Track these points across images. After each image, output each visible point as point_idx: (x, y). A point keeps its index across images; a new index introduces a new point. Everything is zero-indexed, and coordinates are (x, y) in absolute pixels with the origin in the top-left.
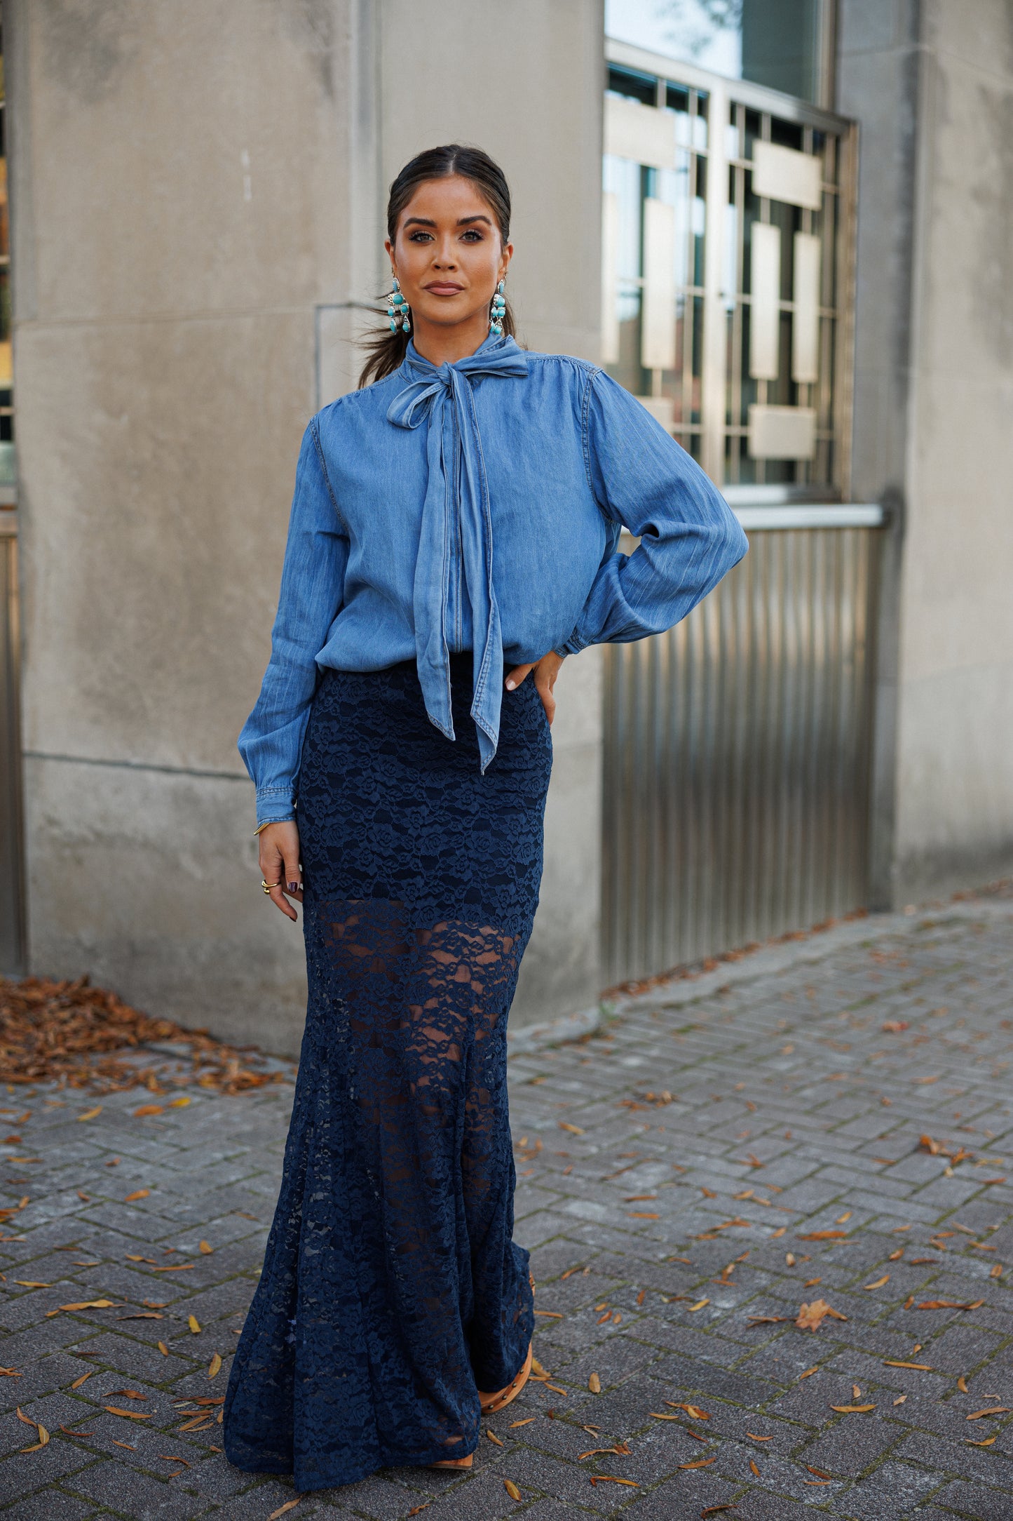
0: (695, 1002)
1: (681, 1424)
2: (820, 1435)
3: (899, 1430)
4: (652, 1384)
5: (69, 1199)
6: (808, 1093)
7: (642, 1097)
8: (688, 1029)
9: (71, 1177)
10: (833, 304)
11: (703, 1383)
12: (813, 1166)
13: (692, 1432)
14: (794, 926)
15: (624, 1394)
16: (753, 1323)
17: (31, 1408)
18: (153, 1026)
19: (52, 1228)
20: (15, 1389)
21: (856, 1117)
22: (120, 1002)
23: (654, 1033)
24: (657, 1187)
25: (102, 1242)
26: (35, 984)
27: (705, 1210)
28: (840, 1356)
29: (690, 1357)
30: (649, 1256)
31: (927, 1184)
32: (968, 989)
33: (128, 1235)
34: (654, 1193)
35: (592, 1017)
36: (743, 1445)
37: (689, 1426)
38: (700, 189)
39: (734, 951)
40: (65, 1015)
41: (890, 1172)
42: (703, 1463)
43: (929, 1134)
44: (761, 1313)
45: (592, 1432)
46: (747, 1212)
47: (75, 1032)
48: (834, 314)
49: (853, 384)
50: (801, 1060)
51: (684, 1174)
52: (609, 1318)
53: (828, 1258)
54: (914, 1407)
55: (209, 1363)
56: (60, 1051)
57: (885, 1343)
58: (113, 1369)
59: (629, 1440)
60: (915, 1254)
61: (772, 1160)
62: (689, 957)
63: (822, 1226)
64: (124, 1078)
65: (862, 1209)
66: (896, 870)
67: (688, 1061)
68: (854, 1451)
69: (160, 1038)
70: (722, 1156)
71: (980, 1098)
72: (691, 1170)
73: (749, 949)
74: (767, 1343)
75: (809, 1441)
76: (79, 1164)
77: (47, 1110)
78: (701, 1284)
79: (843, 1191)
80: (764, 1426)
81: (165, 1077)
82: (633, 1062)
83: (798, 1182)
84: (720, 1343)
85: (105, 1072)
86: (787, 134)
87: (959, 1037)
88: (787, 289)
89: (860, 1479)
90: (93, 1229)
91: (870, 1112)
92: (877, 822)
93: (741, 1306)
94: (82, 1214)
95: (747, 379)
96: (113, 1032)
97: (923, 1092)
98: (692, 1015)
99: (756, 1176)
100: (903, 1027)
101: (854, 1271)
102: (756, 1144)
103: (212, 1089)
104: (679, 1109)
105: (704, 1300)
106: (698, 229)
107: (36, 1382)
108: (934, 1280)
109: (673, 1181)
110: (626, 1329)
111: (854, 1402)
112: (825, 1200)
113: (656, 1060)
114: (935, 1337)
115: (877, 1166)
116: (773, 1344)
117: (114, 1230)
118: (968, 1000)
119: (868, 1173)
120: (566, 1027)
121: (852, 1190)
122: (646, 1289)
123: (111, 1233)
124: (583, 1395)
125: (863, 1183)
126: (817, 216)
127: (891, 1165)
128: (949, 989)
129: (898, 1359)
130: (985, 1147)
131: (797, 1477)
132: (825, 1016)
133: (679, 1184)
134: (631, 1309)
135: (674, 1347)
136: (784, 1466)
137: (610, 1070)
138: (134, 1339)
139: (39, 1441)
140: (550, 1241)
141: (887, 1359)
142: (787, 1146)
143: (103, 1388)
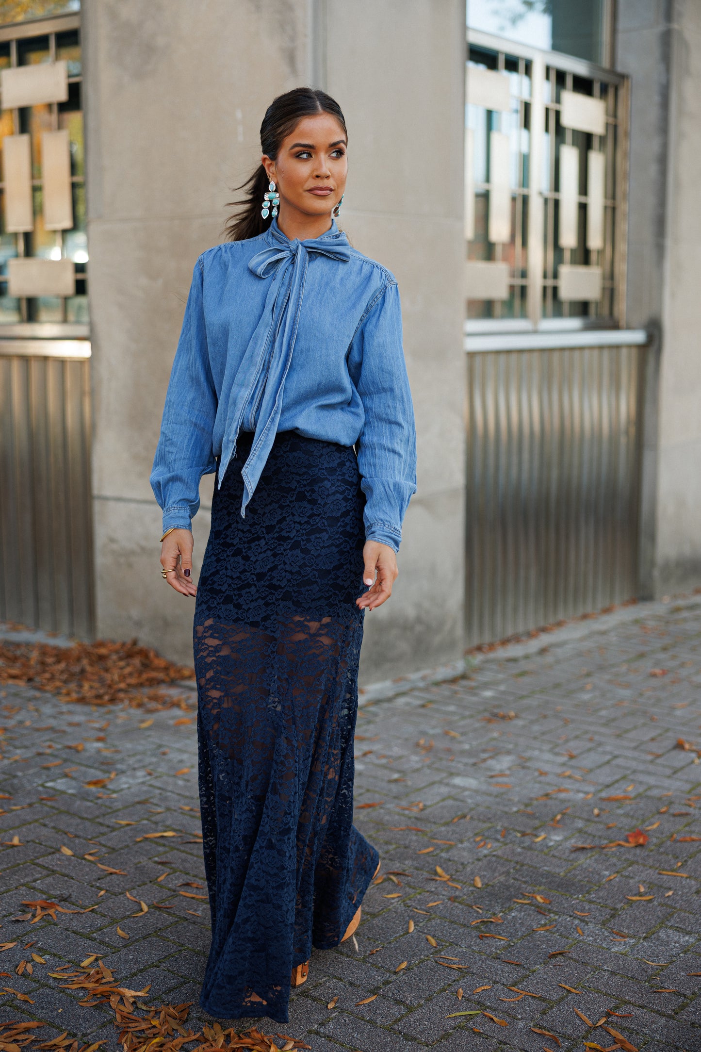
0: (527, 657)
1: (533, 906)
2: (620, 913)
3: (669, 910)
4: (513, 883)
5: (140, 773)
6: (603, 713)
7: (496, 715)
8: (523, 674)
9: (140, 761)
10: (614, 197)
11: (545, 882)
12: (608, 757)
13: (540, 910)
14: (589, 609)
15: (496, 889)
16: (575, 849)
17: (135, 892)
18: (179, 671)
19: (132, 790)
20: (123, 881)
21: (635, 728)
22: (157, 655)
23: (500, 676)
24: (509, 769)
25: (165, 799)
26: (101, 644)
27: (540, 782)
28: (630, 868)
29: (536, 868)
30: (506, 809)
31: (682, 768)
33: (179, 794)
34: (508, 772)
35: (460, 666)
36: (572, 918)
37: (538, 907)
38: (527, 124)
39: (550, 625)
40: (122, 664)
41: (659, 761)
42: (547, 927)
43: (683, 738)
44: (580, 843)
45: (478, 910)
46: (567, 784)
47: (131, 674)
48: (614, 204)
49: (627, 250)
50: (597, 693)
51: (525, 762)
52: (483, 846)
53: (620, 812)
54: (678, 898)
56: (122, 685)
57: (658, 861)
58: (181, 871)
59: (501, 914)
60: (676, 809)
61: (582, 753)
62: (521, 629)
63: (616, 792)
64: (164, 703)
65: (641, 783)
66: (656, 573)
67: (524, 693)
68: (641, 923)
69: (183, 678)
70: (551, 751)
72: (529, 759)
73: (560, 624)
74: (583, 860)
75: (613, 916)
76: (144, 753)
77: (119, 721)
78: (541, 826)
79: (629, 772)
80: (585, 907)
81: (191, 701)
82: (488, 694)
83: (600, 766)
84: (555, 860)
85: (154, 698)
86: (583, 86)
88: (584, 189)
89: (645, 938)
90: (157, 791)
91: (644, 725)
92: (644, 540)
93: (566, 839)
94: (150, 783)
95: (558, 248)
96: (154, 674)
97: (678, 713)
98: (524, 665)
99: (573, 762)
100: (664, 673)
101: (637, 819)
102: (571, 743)
104: (520, 723)
105: (543, 835)
106: (525, 149)
107: (135, 878)
108: (688, 825)
109: (519, 765)
110: (495, 851)
111: (640, 894)
112: (617, 777)
113: (503, 693)
114: (690, 858)
115: (650, 757)
116: (588, 861)
117: (171, 792)
119: (644, 762)
120: (443, 672)
121: (634, 772)
122: (506, 829)
123: (169, 794)
124: (471, 889)
125: (641, 767)
126: (603, 139)
127: (658, 756)
128: (694, 649)
129: (667, 870)
131: (606, 936)
132: (612, 666)
133: (524, 768)
134: (497, 840)
135: (526, 862)
136: (598, 930)
137: (474, 699)
138: (192, 854)
139: (141, 910)
140: (443, 800)
141: (660, 870)
142: (590, 745)
143: (176, 882)
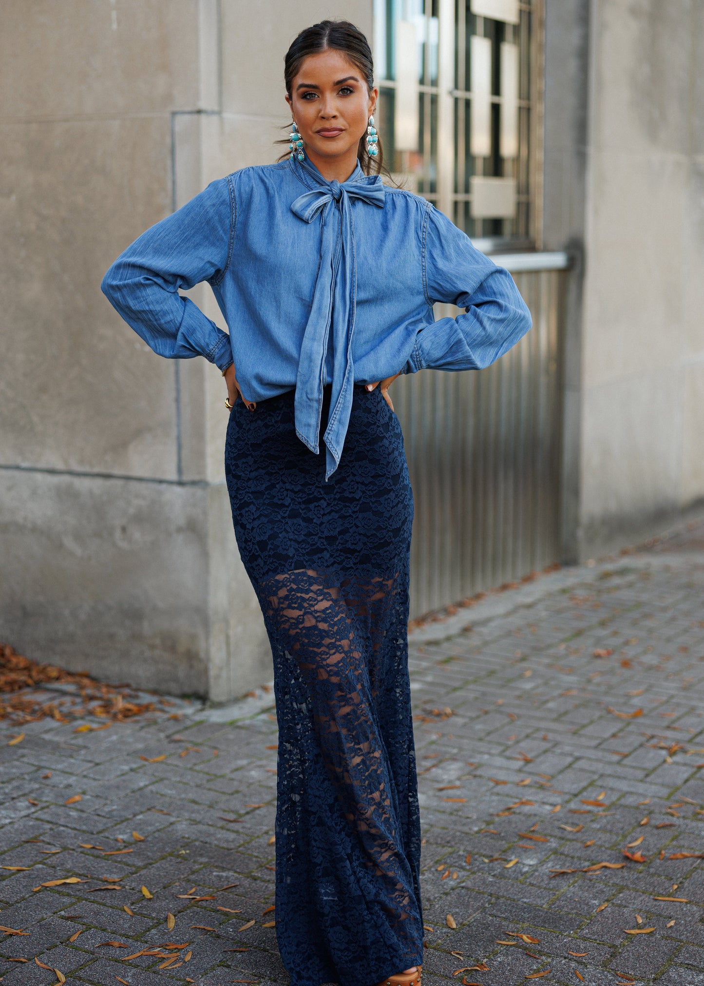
0: (448, 639)
1: (520, 947)
2: (620, 950)
3: (675, 944)
4: (492, 920)
5: (22, 804)
6: (551, 705)
7: (430, 713)
8: (449, 660)
9: (18, 788)
11: (528, 918)
12: (569, 760)
13: (528, 952)
14: (508, 579)
15: (475, 929)
16: (553, 874)
17: (45, 957)
18: (43, 670)
19: (16, 826)
20: (27, 944)
21: (592, 722)
22: (14, 652)
23: (425, 664)
24: (459, 779)
25: (59, 835)
27: (498, 794)
28: (621, 895)
29: (514, 900)
30: (466, 829)
31: (655, 769)
32: (649, 623)
33: (75, 829)
34: (458, 783)
36: (567, 960)
37: (526, 949)
39: (468, 598)
41: (626, 761)
42: (542, 974)
44: (558, 867)
45: (458, 956)
46: (529, 795)
50: (540, 681)
51: (476, 768)
52: (449, 876)
53: (596, 826)
54: (682, 928)
55: (166, 919)
57: (651, 884)
58: (96, 927)
59: (485, 960)
60: (659, 819)
61: (538, 756)
62: (436, 605)
64: (33, 712)
65: (612, 789)
66: (580, 533)
67: (457, 684)
68: (647, 960)
69: (50, 679)
70: (501, 754)
71: (678, 705)
72: (479, 766)
73: (478, 597)
74: (566, 888)
75: (613, 955)
76: (21, 777)
78: (509, 848)
79: (596, 777)
80: (579, 946)
81: (65, 709)
83: (561, 772)
84: (534, 889)
85: (19, 706)
87: (650, 659)
89: (655, 979)
90: (48, 826)
91: (601, 717)
92: (565, 495)
93: (542, 863)
94: (36, 815)
96: (13, 676)
99: (530, 768)
100: (609, 653)
101: (617, 834)
102: (523, 744)
103: (103, 717)
104: (460, 721)
105: (514, 860)
107: (42, 939)
108: (675, 838)
109: (469, 774)
110: (463, 882)
111: (638, 926)
112: (584, 784)
113: (431, 684)
114: (686, 879)
115: (616, 758)
116: (571, 888)
117: (63, 826)
118: (651, 631)
119: (610, 763)
121: (602, 776)
122: (470, 853)
123: (62, 828)
124: (445, 930)
125: (609, 770)
127: (626, 756)
128: (635, 623)
129: (663, 895)
130: (690, 741)
131: (611, 981)
132: (549, 646)
133: (475, 776)
134: (462, 868)
135: (501, 894)
136: (600, 973)
138: (104, 905)
139: (58, 980)
141: (655, 896)
142: (545, 745)
143: (93, 941)
